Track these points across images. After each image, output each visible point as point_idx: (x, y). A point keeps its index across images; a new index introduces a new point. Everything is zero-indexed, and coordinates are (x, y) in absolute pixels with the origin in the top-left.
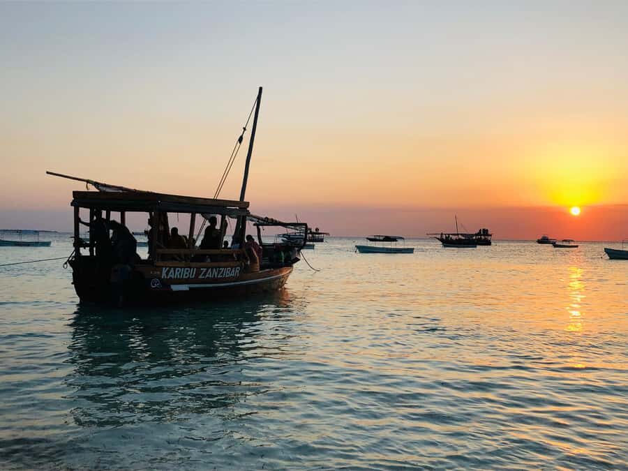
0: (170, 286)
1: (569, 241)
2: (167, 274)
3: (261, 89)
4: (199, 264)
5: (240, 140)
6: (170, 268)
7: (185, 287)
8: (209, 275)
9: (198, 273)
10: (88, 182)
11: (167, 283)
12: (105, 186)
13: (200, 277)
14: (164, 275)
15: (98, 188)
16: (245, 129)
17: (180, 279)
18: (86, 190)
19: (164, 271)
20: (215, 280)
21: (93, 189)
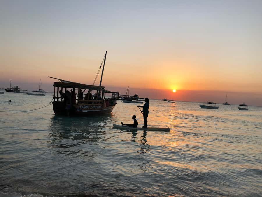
0: (82, 111)
1: (172, 100)
2: (82, 107)
3: (106, 51)
4: (90, 104)
5: (101, 67)
6: (82, 105)
7: (86, 111)
8: (93, 108)
9: (90, 108)
10: (59, 79)
11: (81, 110)
12: (64, 81)
13: (91, 108)
14: (81, 108)
15: (62, 81)
16: (102, 63)
17: (85, 108)
18: (58, 82)
19: (81, 106)
20: (94, 109)
21: (60, 82)
